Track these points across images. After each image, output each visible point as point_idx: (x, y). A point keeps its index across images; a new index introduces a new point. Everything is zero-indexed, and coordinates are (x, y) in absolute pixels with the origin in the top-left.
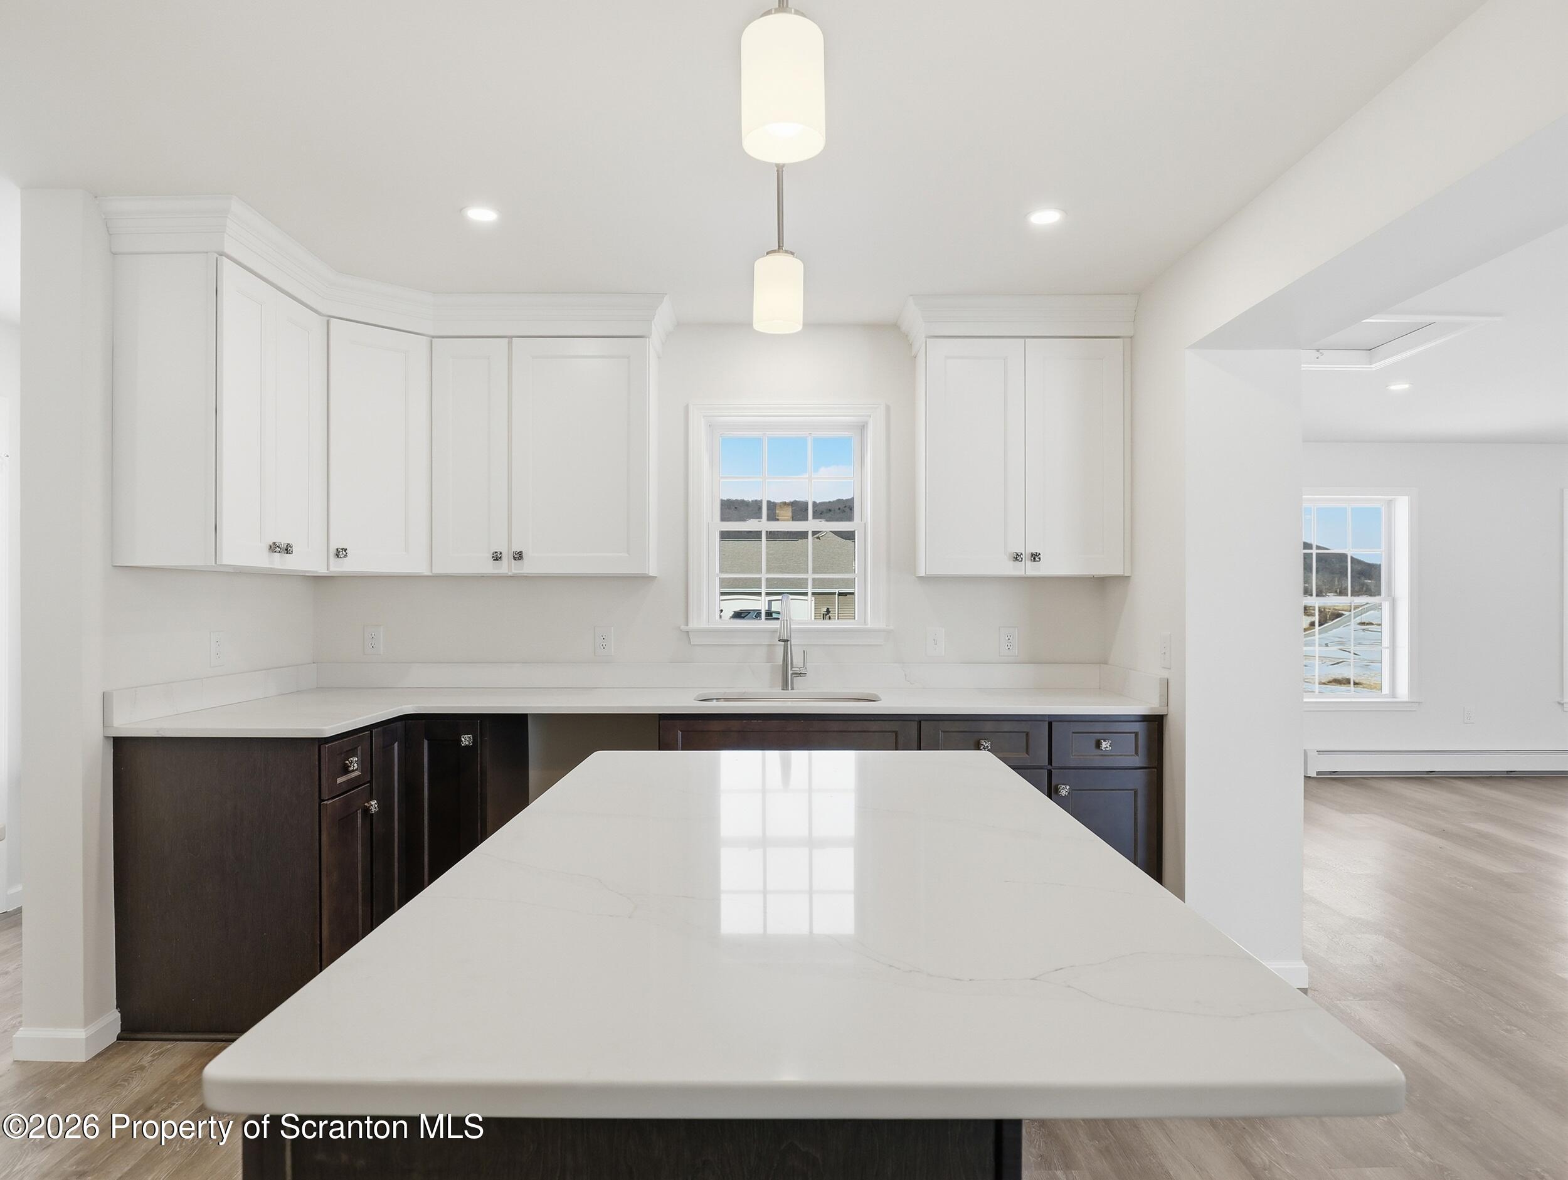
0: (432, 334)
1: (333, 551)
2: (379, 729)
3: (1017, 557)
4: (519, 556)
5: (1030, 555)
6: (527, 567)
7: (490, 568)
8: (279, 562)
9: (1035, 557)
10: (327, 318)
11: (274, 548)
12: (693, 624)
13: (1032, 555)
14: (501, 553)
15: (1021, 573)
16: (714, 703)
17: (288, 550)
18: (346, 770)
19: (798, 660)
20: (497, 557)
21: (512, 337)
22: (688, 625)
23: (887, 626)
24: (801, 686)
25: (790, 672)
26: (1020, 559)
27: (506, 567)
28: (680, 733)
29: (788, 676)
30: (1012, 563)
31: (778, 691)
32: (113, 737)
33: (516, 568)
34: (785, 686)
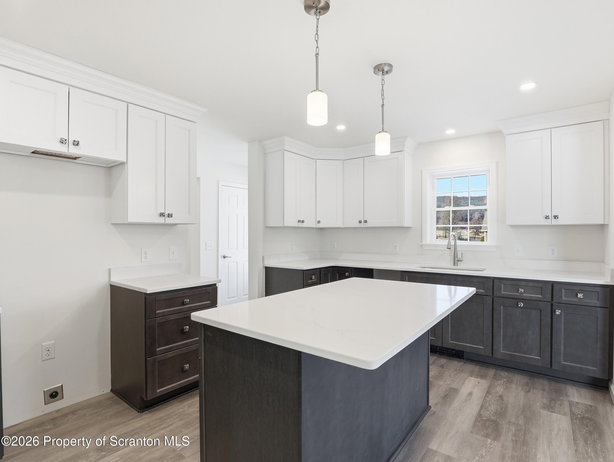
0: (344, 159)
1: (317, 222)
2: (323, 269)
3: (547, 217)
4: (366, 222)
5: (553, 216)
6: (369, 225)
7: (358, 225)
8: (301, 225)
9: (556, 217)
10: (315, 160)
11: (299, 221)
12: (424, 243)
13: (554, 216)
14: (361, 221)
15: (550, 224)
16: (427, 269)
17: (303, 222)
18: (311, 279)
19: (459, 256)
20: (360, 222)
21: (364, 157)
22: (422, 243)
23: (496, 244)
24: (461, 265)
25: (456, 260)
26: (548, 218)
27: (362, 225)
28: (407, 277)
29: (456, 261)
30: (545, 220)
31: (452, 266)
32: (265, 267)
33: (365, 225)
34: (454, 264)
